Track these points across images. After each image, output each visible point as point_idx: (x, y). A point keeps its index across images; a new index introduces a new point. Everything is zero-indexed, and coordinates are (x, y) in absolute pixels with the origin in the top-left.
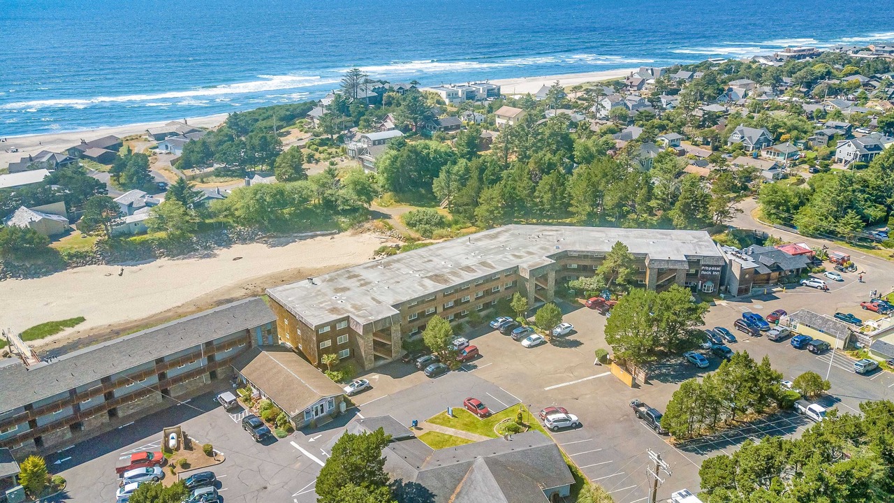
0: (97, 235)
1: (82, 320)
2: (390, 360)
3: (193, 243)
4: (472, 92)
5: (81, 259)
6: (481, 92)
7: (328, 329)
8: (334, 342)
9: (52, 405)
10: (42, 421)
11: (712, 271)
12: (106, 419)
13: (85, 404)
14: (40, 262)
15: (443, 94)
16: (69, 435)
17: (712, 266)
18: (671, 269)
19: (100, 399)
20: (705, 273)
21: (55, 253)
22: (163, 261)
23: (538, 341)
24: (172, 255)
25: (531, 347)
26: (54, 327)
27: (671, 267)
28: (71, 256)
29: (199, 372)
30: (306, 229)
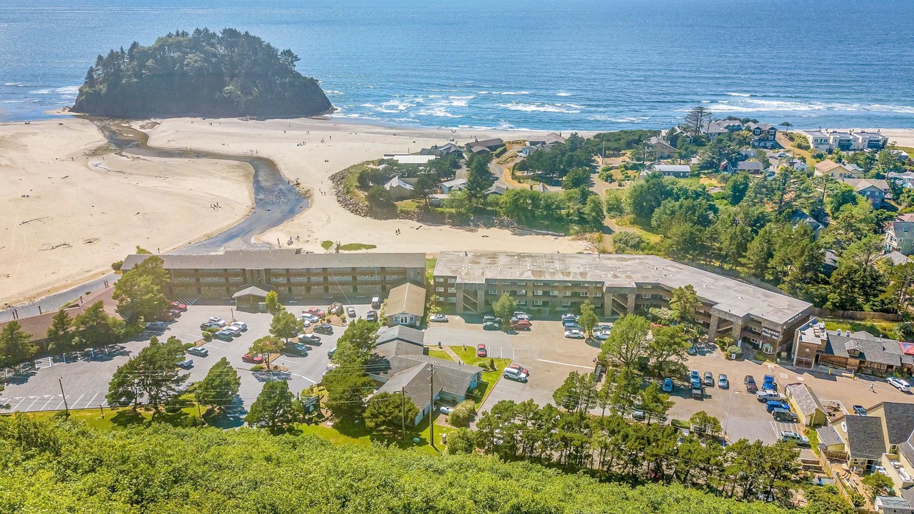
0: (418, 202)
1: (374, 247)
2: (476, 313)
3: (470, 220)
4: (849, 141)
5: (406, 215)
6: (860, 141)
7: (442, 280)
8: (446, 290)
9: (299, 273)
10: (293, 280)
11: (772, 335)
12: (322, 291)
13: (314, 279)
14: (384, 211)
15: (810, 138)
16: (304, 293)
17: (772, 330)
18: (727, 321)
19: (321, 279)
20: (765, 334)
21: (395, 207)
22: (446, 228)
23: (577, 336)
24: (453, 225)
25: (568, 337)
26: (359, 246)
27: (728, 319)
28: (402, 211)
29: (374, 283)
30: (547, 228)
